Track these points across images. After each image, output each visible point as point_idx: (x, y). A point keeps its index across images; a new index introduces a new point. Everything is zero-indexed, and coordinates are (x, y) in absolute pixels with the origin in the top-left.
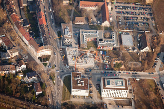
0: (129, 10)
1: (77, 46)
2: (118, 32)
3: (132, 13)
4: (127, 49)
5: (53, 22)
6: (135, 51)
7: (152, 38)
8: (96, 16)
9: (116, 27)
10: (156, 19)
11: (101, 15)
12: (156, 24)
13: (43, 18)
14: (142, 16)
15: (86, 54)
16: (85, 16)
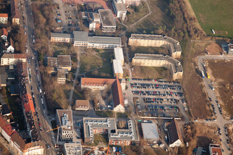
0: (151, 89)
1: (80, 140)
2: (137, 119)
3: (154, 93)
4: (150, 143)
5: (44, 108)
6: (162, 146)
7: (185, 127)
8: (104, 98)
9: (133, 113)
10: (189, 102)
11: (111, 96)
12: (188, 107)
13: (31, 102)
14: (169, 97)
15: (93, 152)
16: (89, 98)
